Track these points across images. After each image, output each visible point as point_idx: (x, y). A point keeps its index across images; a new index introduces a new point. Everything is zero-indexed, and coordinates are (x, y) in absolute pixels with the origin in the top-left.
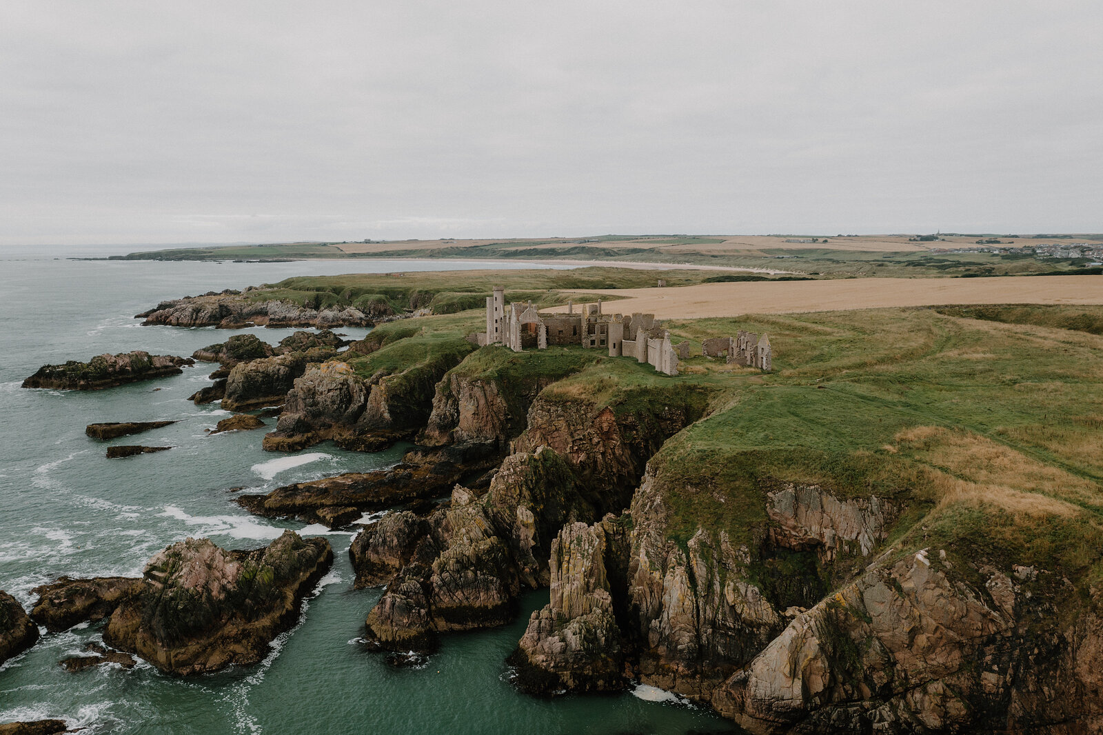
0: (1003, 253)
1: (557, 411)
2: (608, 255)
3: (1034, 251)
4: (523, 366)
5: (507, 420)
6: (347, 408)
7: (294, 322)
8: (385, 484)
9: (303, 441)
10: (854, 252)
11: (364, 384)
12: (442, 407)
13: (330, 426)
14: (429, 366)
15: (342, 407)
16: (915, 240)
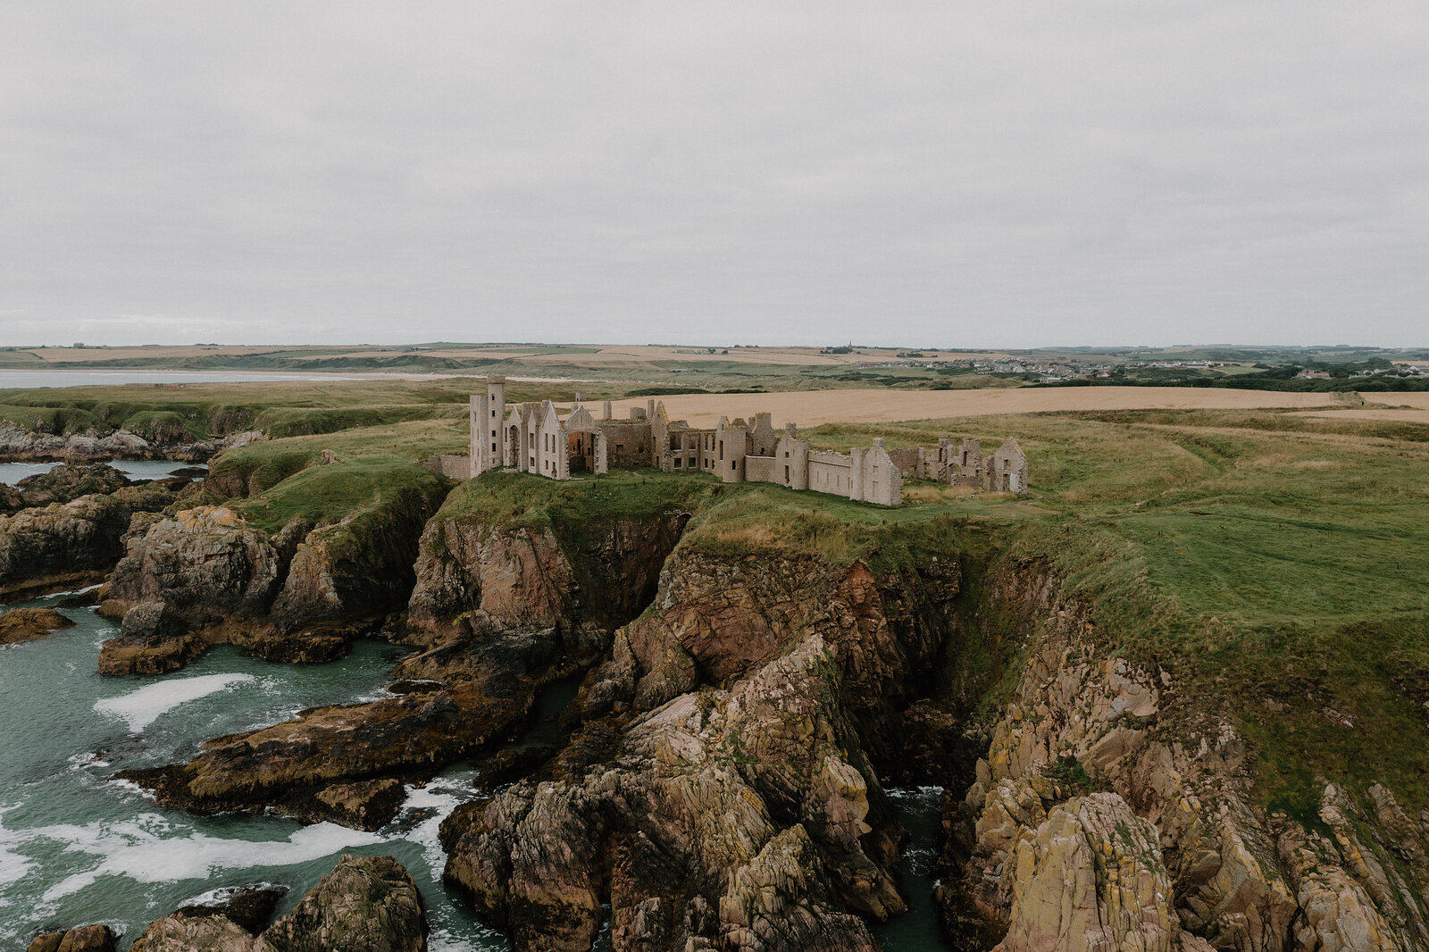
0: (937, 367)
1: (731, 572)
2: (449, 367)
3: (972, 364)
4: (585, 502)
5: (574, 593)
6: (244, 588)
7: (24, 455)
8: (420, 724)
9: (180, 651)
10: (764, 366)
11: (272, 543)
12: (435, 577)
13: (220, 621)
14: (384, 509)
15: (234, 586)
16: (826, 352)
